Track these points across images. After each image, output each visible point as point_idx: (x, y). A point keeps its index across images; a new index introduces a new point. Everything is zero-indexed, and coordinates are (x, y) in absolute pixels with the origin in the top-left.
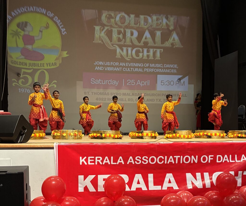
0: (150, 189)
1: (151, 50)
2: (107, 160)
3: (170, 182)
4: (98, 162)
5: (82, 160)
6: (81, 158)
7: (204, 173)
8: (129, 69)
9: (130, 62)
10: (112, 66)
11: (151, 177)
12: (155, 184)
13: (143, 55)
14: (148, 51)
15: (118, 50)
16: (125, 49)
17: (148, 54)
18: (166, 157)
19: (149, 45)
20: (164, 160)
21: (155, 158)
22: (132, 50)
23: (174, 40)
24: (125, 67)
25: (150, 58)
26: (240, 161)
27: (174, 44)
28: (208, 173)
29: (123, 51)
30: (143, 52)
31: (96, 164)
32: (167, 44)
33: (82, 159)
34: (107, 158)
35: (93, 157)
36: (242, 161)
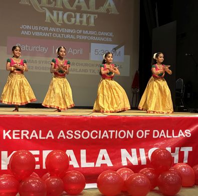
0: (82, 166)
1: (85, 16)
2: (34, 134)
3: (103, 158)
4: (24, 137)
5: (6, 134)
6: (4, 131)
7: (140, 149)
8: (59, 35)
9: (61, 27)
10: (41, 31)
11: (83, 153)
12: (88, 160)
13: (75, 21)
14: (81, 17)
15: (48, 14)
16: (55, 12)
17: (81, 19)
18: (100, 131)
19: (82, 9)
20: (98, 134)
21: (88, 133)
22: (63, 15)
23: (109, 5)
24: (56, 32)
25: (83, 24)
26: (177, 137)
27: (110, 10)
28: (143, 149)
29: (53, 15)
30: (75, 17)
31: (22, 138)
32: (102, 10)
33: (6, 132)
34: (34, 131)
35: (19, 131)
36: (179, 136)
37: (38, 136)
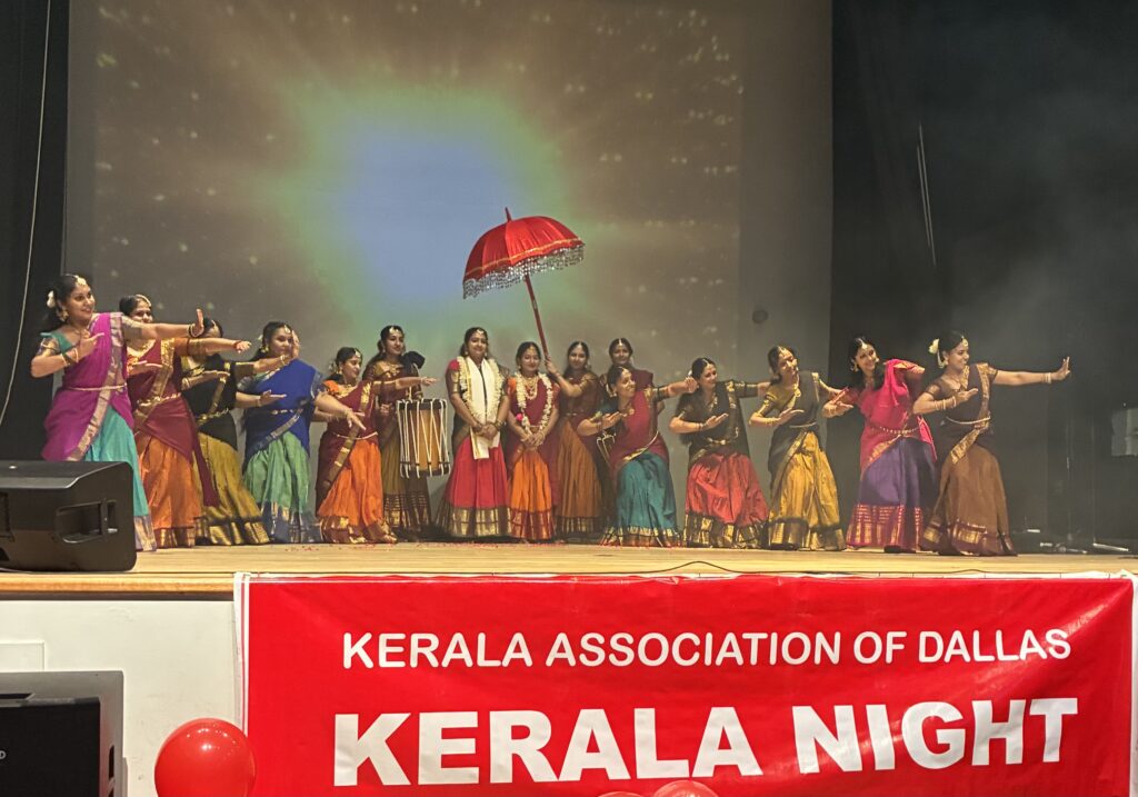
0: (640, 774)
3: (724, 744)
4: (422, 657)
5: (352, 649)
6: (348, 638)
11: (645, 721)
12: (664, 752)
18: (709, 637)
20: (701, 650)
21: (664, 643)
26: (1014, 658)
28: (882, 708)
31: (414, 664)
33: (354, 642)
34: (458, 638)
35: (401, 636)
36: (1023, 656)
37: (474, 657)
